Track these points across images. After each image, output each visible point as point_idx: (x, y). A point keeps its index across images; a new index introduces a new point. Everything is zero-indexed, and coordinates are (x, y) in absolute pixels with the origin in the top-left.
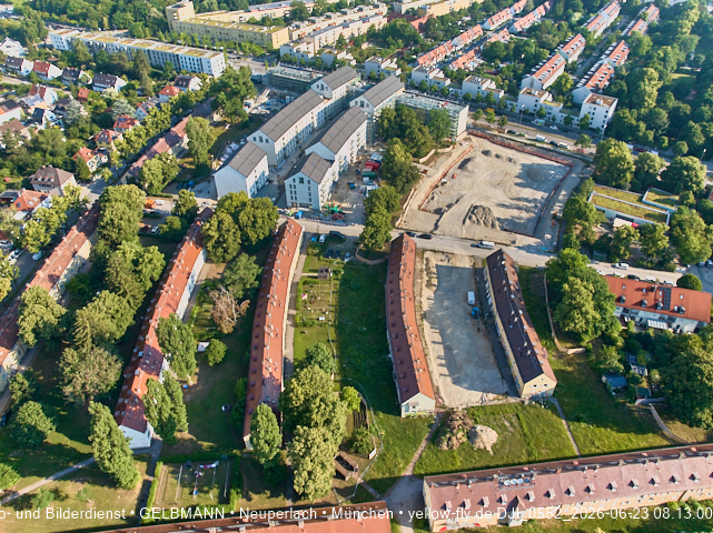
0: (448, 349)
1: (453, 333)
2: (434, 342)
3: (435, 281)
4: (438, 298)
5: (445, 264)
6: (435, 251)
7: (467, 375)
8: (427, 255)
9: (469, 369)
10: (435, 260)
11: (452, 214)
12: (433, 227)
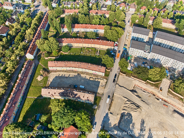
0: (67, 77)
1: (71, 80)
2: (70, 75)
3: (91, 79)
4: (85, 79)
5: (100, 84)
6: (106, 83)
7: (57, 79)
8: (105, 81)
9: (59, 80)
10: (103, 82)
11: (131, 95)
12: (122, 86)
